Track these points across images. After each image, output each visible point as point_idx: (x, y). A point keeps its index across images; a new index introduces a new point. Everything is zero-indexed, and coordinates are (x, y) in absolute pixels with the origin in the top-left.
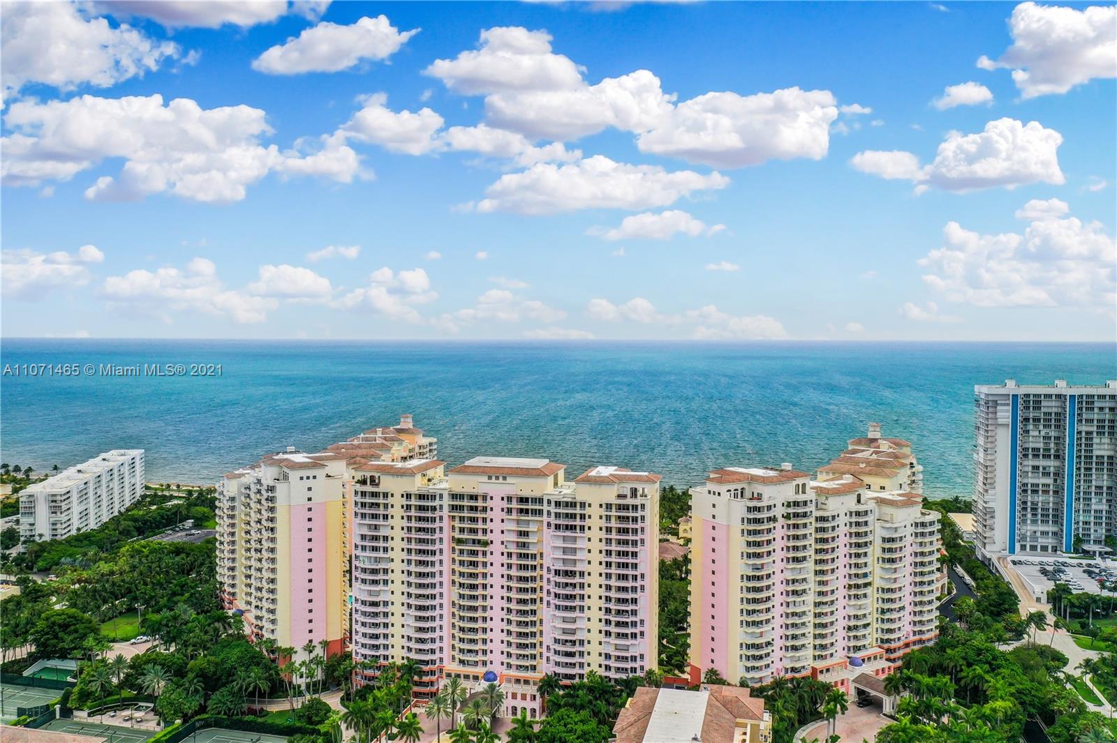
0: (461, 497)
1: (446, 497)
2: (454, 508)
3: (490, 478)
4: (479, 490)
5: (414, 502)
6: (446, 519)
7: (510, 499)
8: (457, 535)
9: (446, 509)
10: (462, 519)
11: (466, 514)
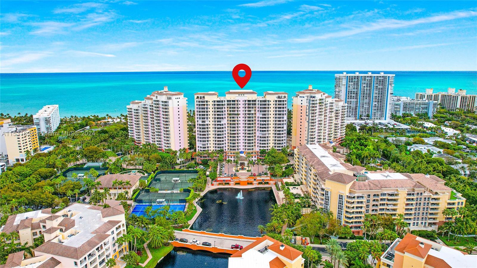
0: (230, 101)
1: (226, 101)
2: (228, 104)
3: (239, 95)
4: (236, 99)
5: (216, 103)
6: (226, 108)
7: (245, 101)
8: (229, 113)
9: (226, 105)
10: (230, 108)
11: (232, 106)
